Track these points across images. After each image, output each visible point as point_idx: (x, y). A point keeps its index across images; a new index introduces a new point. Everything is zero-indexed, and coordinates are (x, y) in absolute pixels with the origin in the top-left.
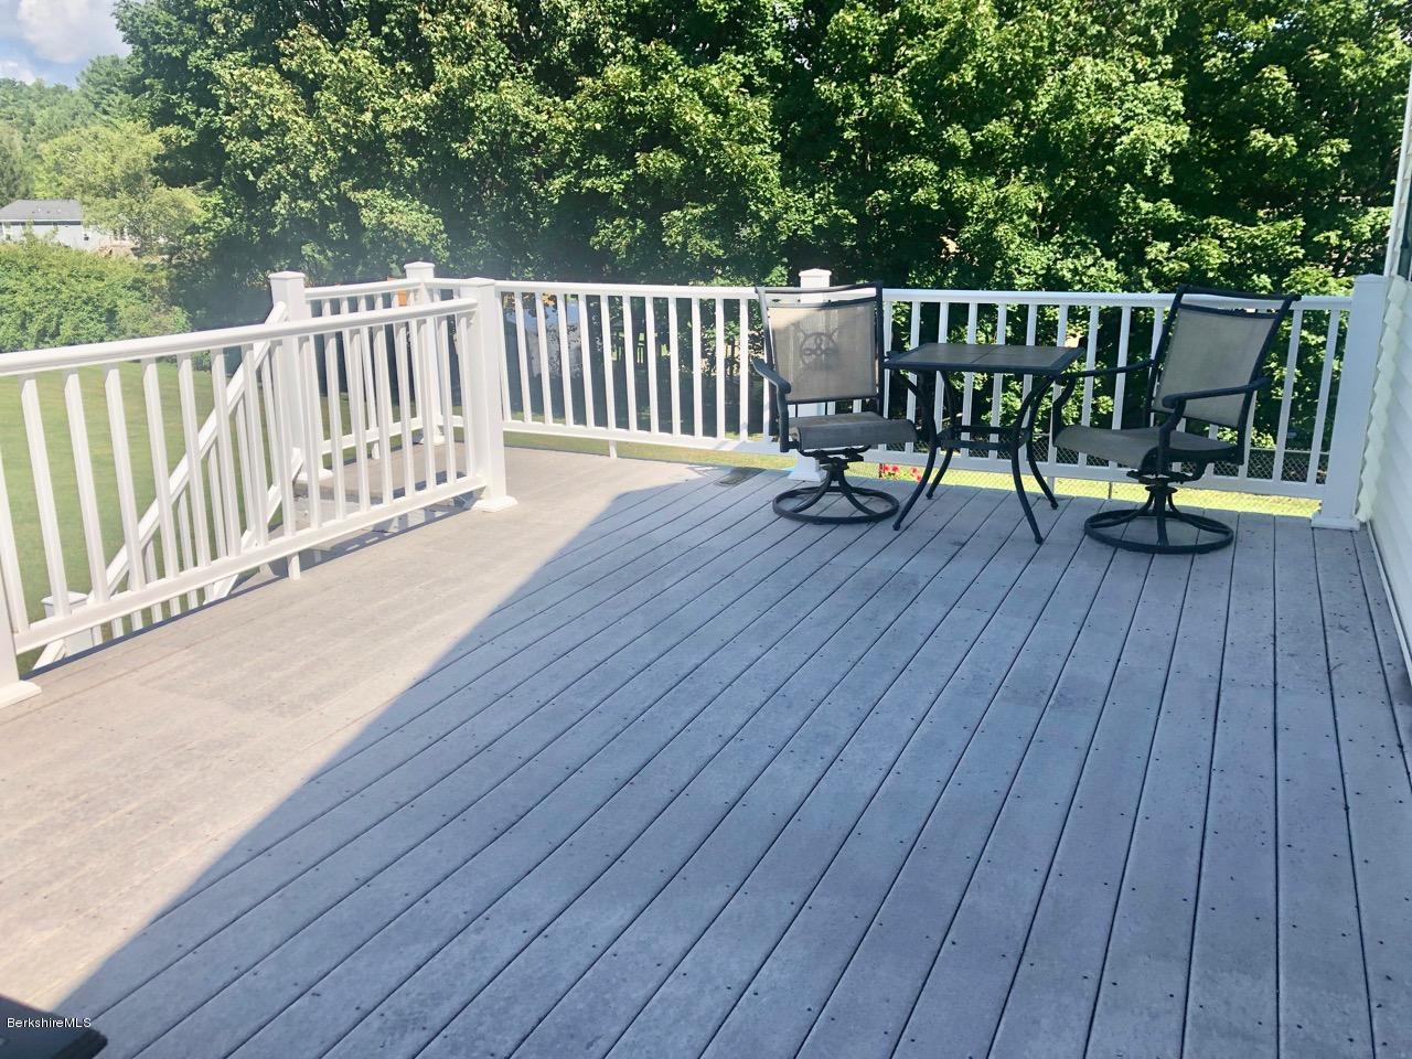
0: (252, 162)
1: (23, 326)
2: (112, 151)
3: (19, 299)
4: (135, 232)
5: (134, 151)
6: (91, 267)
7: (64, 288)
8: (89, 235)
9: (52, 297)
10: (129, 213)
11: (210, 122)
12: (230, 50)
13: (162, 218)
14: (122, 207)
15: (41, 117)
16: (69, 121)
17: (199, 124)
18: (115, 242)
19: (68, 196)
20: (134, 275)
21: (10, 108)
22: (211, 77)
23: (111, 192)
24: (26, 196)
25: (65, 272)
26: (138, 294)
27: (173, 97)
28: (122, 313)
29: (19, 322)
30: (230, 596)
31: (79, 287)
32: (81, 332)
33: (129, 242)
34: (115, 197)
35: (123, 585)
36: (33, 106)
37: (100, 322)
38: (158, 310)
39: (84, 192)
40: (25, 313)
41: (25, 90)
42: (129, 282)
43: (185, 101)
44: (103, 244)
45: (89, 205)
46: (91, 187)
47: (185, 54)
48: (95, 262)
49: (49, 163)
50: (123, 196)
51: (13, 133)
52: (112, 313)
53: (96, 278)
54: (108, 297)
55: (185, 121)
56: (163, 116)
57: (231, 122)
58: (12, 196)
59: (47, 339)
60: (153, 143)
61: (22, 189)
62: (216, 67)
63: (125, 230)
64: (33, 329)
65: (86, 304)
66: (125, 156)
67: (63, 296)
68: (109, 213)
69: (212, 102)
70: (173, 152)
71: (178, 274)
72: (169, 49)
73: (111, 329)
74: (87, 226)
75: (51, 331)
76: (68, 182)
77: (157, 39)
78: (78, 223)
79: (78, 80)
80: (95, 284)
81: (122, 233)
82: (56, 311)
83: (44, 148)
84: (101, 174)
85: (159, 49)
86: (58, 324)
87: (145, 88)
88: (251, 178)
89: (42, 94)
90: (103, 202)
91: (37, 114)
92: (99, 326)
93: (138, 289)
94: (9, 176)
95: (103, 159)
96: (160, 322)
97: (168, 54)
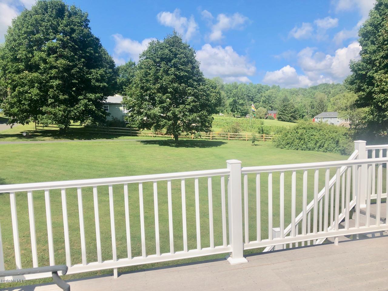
0: (382, 100)
1: (316, 144)
2: (348, 99)
3: (316, 137)
4: (350, 119)
5: (354, 98)
6: (335, 130)
7: (327, 135)
8: (339, 120)
9: (324, 137)
10: (350, 115)
11: (371, 90)
12: (380, 70)
13: (358, 116)
14: (348, 113)
15: (332, 91)
16: (339, 92)
17: (368, 90)
18: (345, 122)
19: (335, 111)
20: (346, 132)
21: (325, 90)
22: (373, 78)
23: (346, 110)
24: (326, 111)
25: (328, 131)
26: (345, 137)
27: (362, 84)
28: (341, 141)
29: (315, 143)
30: (323, 244)
31: (331, 135)
32: (329, 146)
33: (349, 122)
34: (347, 111)
35: (288, 235)
36: (331, 89)
37: (334, 144)
38: (350, 141)
39: (339, 110)
40: (317, 141)
41: (330, 85)
42: (344, 134)
43: (365, 85)
44: (342, 123)
45: (340, 113)
46: (341, 108)
47: (366, 73)
48: (336, 128)
49: (332, 103)
50: (349, 111)
51: (325, 96)
52: (338, 142)
53: (335, 132)
54: (337, 138)
55: (363, 90)
56: (359, 90)
57: (377, 89)
58: (322, 111)
59: (321, 148)
60: (356, 97)
61: (325, 109)
62: (375, 75)
63: (348, 119)
64: (318, 145)
65: (332, 139)
66: (351, 100)
67: (326, 137)
68: (345, 115)
69: (373, 85)
70: (361, 98)
71: (358, 132)
72: (362, 72)
73: (337, 146)
74: (339, 118)
75: (322, 145)
76: (336, 107)
77: (359, 70)
78: (337, 118)
79: (343, 82)
80: (335, 134)
81: (347, 120)
82: (324, 141)
83: (331, 99)
84: (344, 105)
85: (360, 72)
86: (324, 144)
87: (355, 83)
88: (380, 105)
89: (333, 86)
90: (344, 112)
91: (331, 91)
92: (334, 145)
93: (346, 135)
94: (322, 106)
95: (345, 101)
96: (350, 145)
97: (362, 73)
